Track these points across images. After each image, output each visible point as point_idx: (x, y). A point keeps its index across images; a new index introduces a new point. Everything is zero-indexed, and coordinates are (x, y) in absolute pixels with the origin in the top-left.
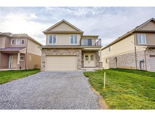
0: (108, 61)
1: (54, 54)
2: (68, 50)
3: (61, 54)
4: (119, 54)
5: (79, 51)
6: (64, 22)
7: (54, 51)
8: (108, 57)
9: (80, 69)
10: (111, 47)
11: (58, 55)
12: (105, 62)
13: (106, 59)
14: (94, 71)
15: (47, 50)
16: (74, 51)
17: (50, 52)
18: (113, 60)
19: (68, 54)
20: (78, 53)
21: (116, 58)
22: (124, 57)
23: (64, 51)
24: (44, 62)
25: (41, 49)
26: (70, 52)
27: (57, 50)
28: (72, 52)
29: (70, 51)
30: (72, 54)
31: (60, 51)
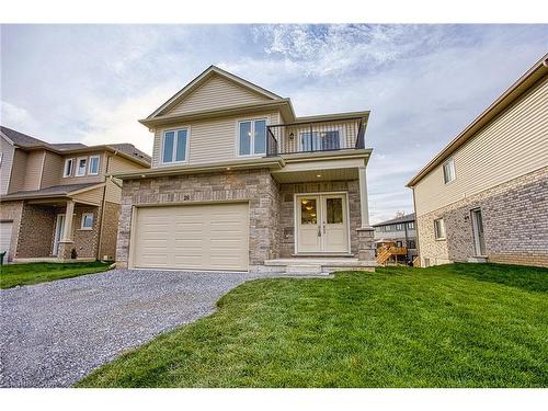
0: (443, 229)
1: (163, 199)
2: (215, 180)
3: (187, 198)
4: (488, 191)
5: (257, 181)
6: (213, 75)
7: (161, 187)
8: (441, 212)
9: (263, 264)
10: (451, 165)
11: (175, 201)
12: (432, 233)
13: (437, 223)
14: (326, 274)
15: (139, 184)
16: (239, 182)
17: (147, 193)
18: (462, 224)
19: (214, 197)
20: (253, 189)
21: (478, 212)
22: (518, 204)
23: (197, 185)
24: (128, 234)
25: (120, 182)
26: (223, 188)
27: (171, 183)
28: (228, 188)
29: (221, 182)
30: (229, 197)
31: (184, 184)
